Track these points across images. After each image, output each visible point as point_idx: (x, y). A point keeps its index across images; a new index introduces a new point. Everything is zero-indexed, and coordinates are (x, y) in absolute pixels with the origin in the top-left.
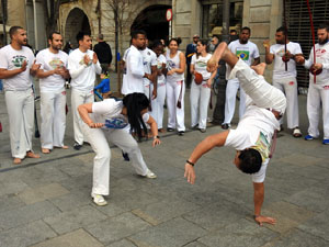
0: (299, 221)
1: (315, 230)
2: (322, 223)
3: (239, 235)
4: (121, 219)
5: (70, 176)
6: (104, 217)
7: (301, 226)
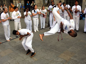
0: (71, 56)
1: (75, 59)
2: (77, 57)
3: (57, 62)
4: (27, 59)
5: (12, 46)
6: (23, 59)
7: (72, 58)
